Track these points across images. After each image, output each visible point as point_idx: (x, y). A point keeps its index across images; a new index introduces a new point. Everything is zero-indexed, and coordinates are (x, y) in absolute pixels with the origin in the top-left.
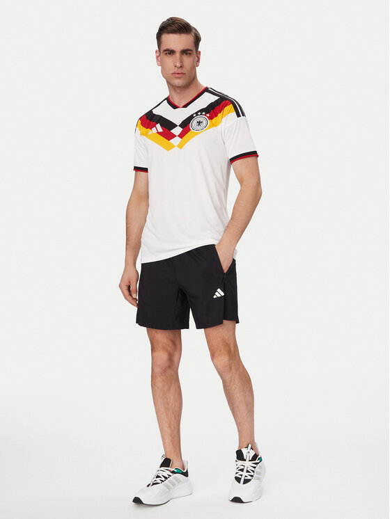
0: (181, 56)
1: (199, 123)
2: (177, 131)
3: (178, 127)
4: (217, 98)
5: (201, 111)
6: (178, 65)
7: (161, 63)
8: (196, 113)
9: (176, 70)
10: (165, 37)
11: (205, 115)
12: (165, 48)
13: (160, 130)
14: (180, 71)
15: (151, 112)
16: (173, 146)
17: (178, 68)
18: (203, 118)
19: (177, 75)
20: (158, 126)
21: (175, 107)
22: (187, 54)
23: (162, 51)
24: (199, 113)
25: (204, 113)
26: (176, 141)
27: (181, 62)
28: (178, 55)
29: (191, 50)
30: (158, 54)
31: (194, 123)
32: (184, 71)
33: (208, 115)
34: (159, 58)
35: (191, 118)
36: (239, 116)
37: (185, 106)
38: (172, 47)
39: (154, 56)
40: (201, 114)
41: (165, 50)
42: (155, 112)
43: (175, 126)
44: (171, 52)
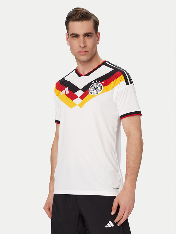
0: (84, 38)
1: (96, 88)
2: (79, 93)
3: (80, 91)
4: (112, 69)
5: (98, 79)
6: (82, 45)
7: (70, 44)
8: (95, 81)
9: (80, 50)
10: (71, 24)
11: (101, 82)
12: (71, 33)
13: (68, 92)
14: (84, 50)
15: (64, 78)
16: (75, 105)
17: (83, 48)
18: (99, 85)
19: (82, 53)
20: (67, 89)
21: (80, 75)
22: (88, 36)
23: (69, 35)
24: (97, 81)
25: (100, 81)
26: (78, 101)
27: (84, 43)
28: (81, 37)
29: (91, 33)
30: (67, 37)
31: (92, 88)
32: (87, 49)
33: (103, 83)
34: (68, 40)
35: (90, 84)
36: (127, 84)
37: (87, 75)
38: (77, 32)
39: (65, 37)
40: (98, 82)
41: (71, 35)
42: (66, 79)
43: (78, 89)
44: (76, 36)
